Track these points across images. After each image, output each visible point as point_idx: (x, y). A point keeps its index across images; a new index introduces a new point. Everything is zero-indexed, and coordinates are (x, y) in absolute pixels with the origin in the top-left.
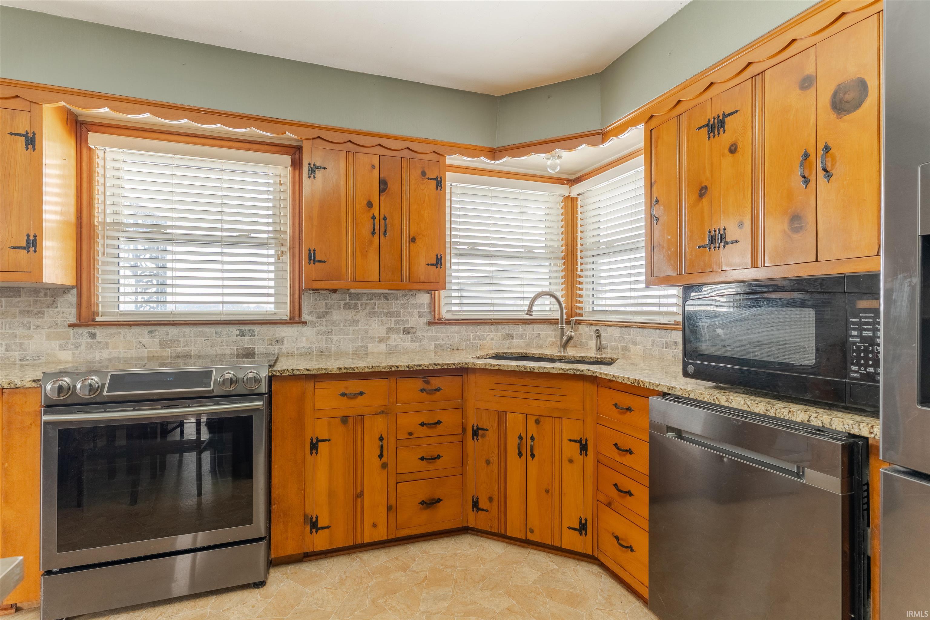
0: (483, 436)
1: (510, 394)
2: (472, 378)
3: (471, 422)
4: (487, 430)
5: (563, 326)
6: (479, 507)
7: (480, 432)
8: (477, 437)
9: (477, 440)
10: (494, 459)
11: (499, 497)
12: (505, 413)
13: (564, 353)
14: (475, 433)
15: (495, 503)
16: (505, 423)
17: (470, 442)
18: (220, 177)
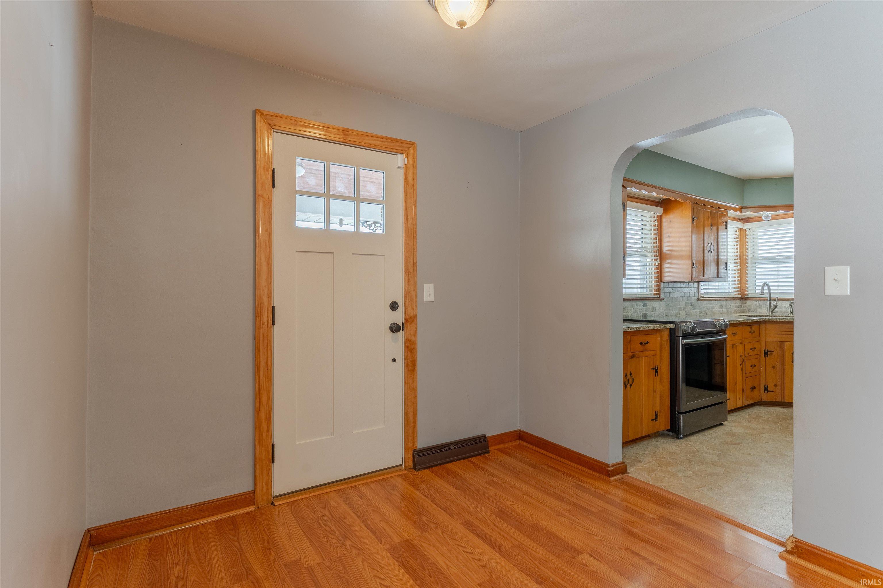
0: (771, 355)
1: (787, 333)
2: (763, 326)
3: (764, 348)
4: (773, 351)
5: (771, 301)
6: (768, 390)
7: (769, 353)
8: (767, 355)
9: (767, 357)
10: (778, 365)
11: (781, 384)
12: (784, 342)
13: (772, 315)
14: (766, 353)
15: (778, 387)
16: (784, 347)
17: (763, 357)
18: (636, 219)
